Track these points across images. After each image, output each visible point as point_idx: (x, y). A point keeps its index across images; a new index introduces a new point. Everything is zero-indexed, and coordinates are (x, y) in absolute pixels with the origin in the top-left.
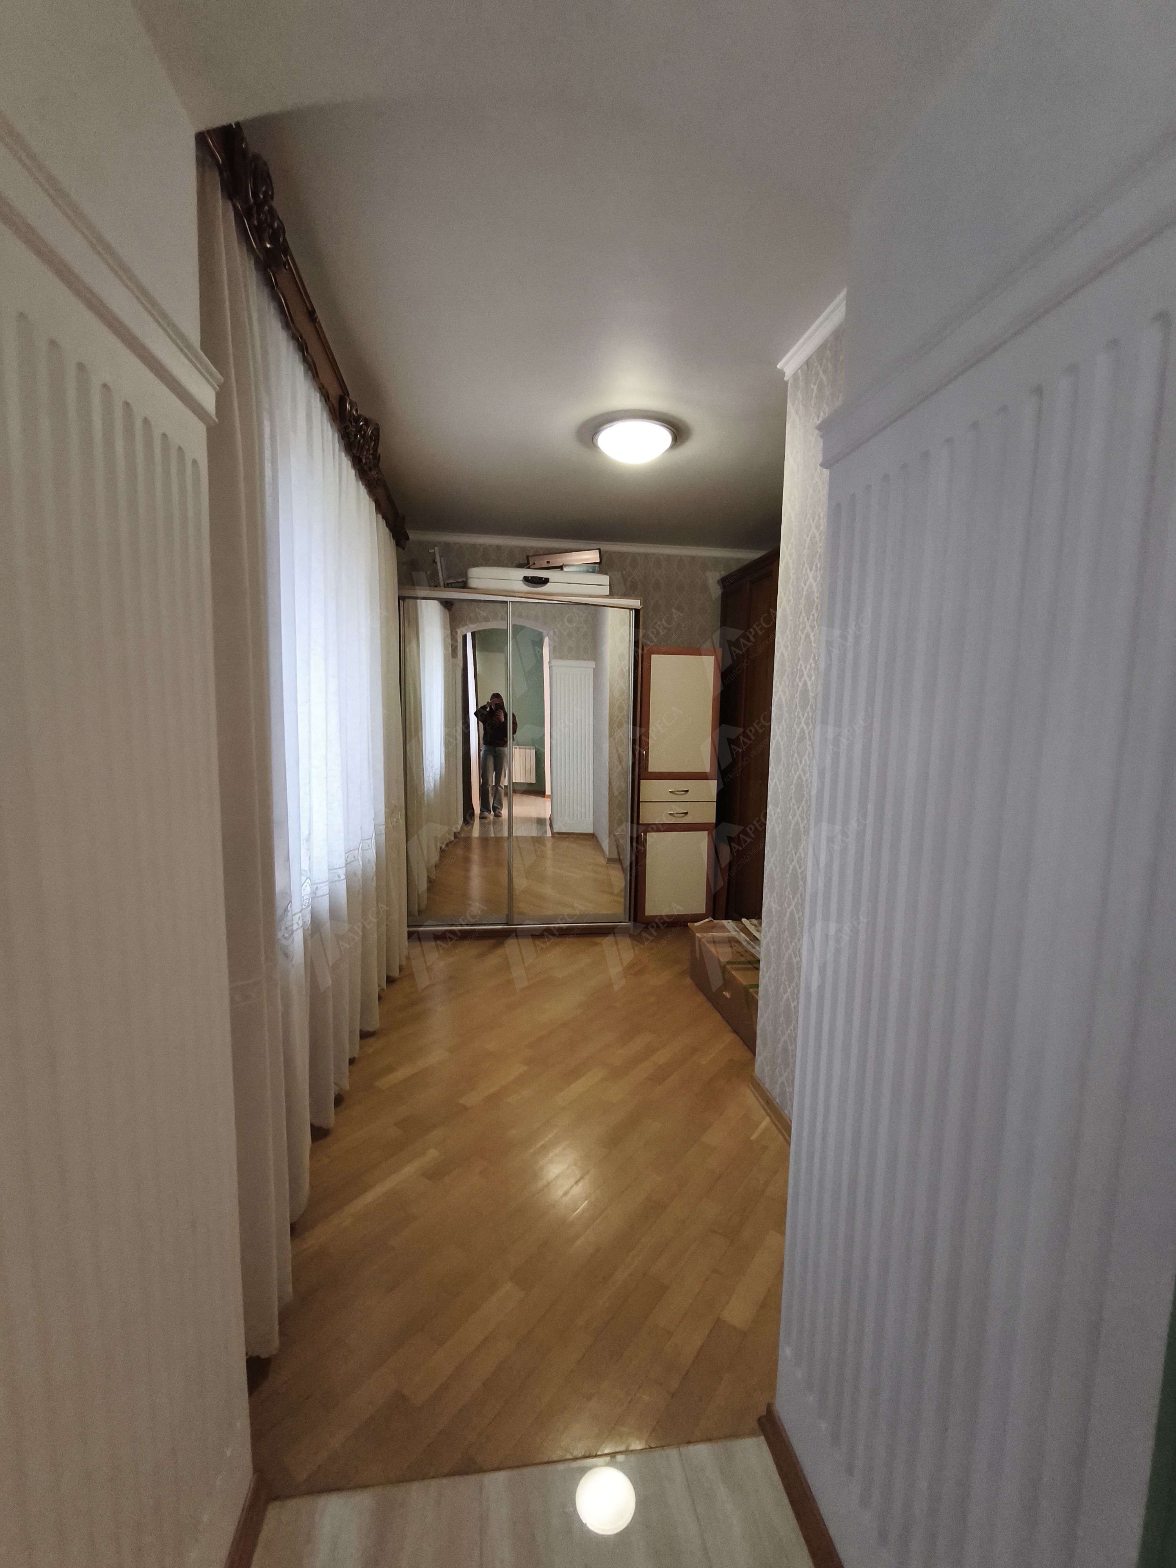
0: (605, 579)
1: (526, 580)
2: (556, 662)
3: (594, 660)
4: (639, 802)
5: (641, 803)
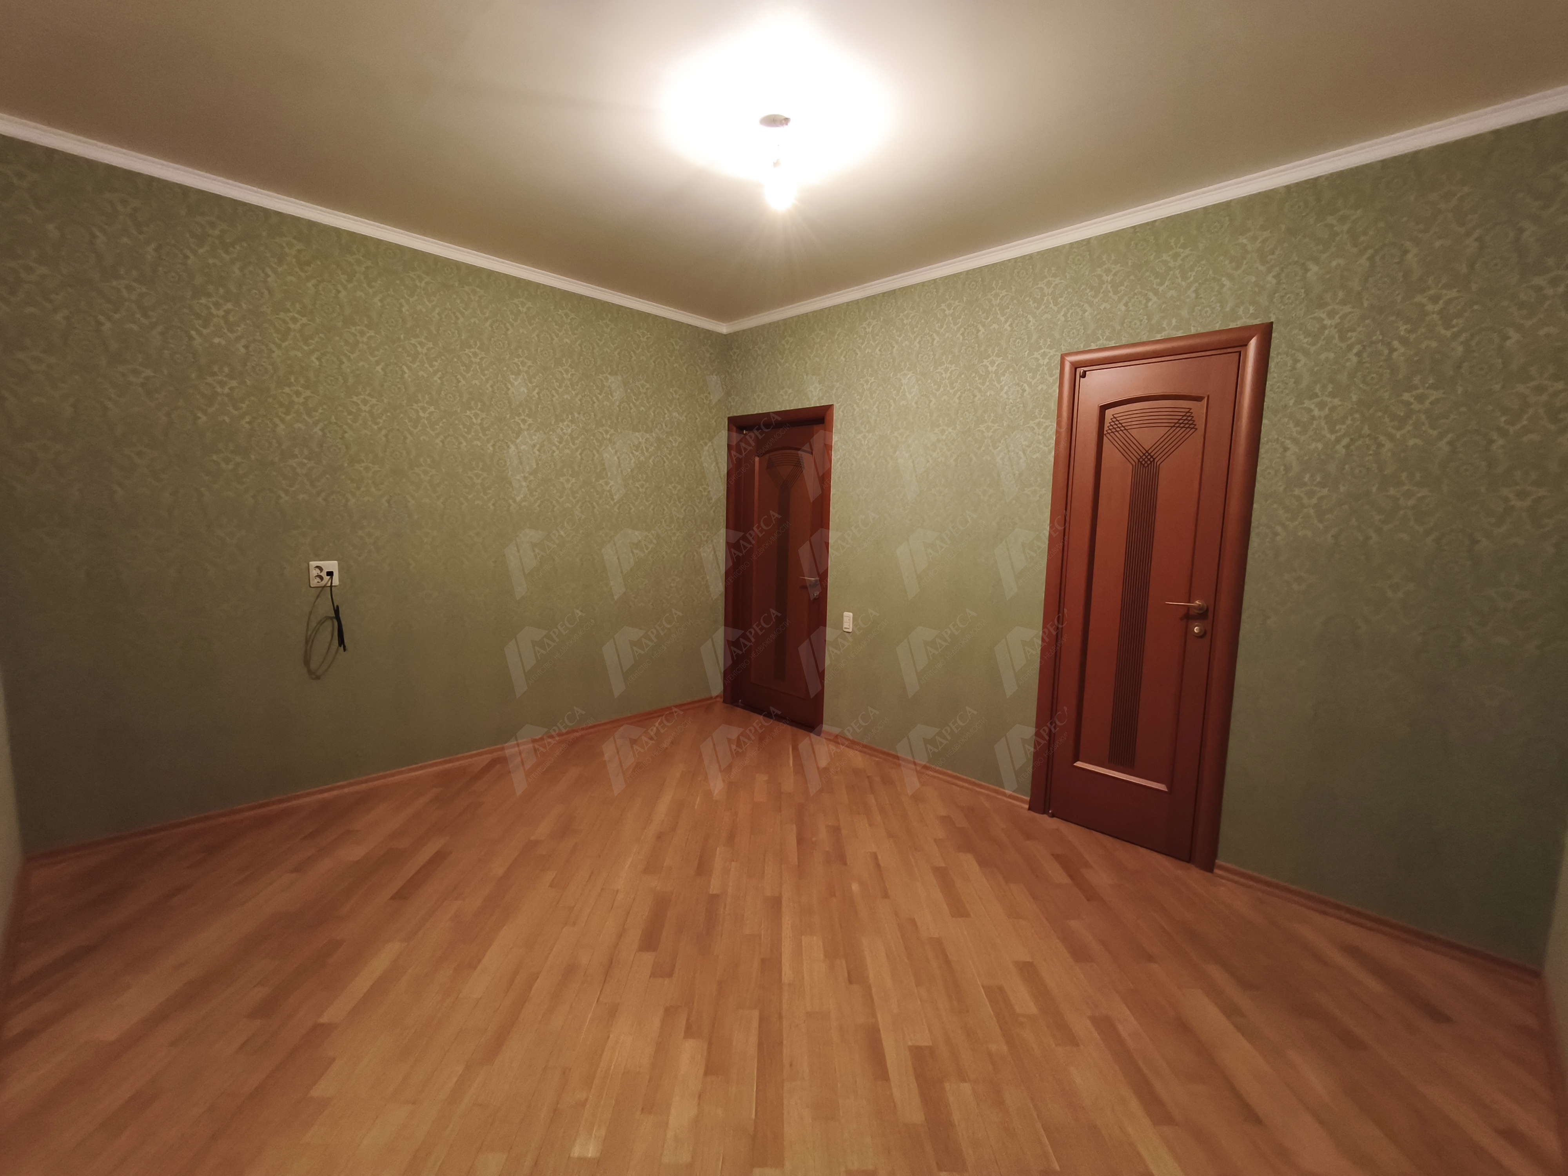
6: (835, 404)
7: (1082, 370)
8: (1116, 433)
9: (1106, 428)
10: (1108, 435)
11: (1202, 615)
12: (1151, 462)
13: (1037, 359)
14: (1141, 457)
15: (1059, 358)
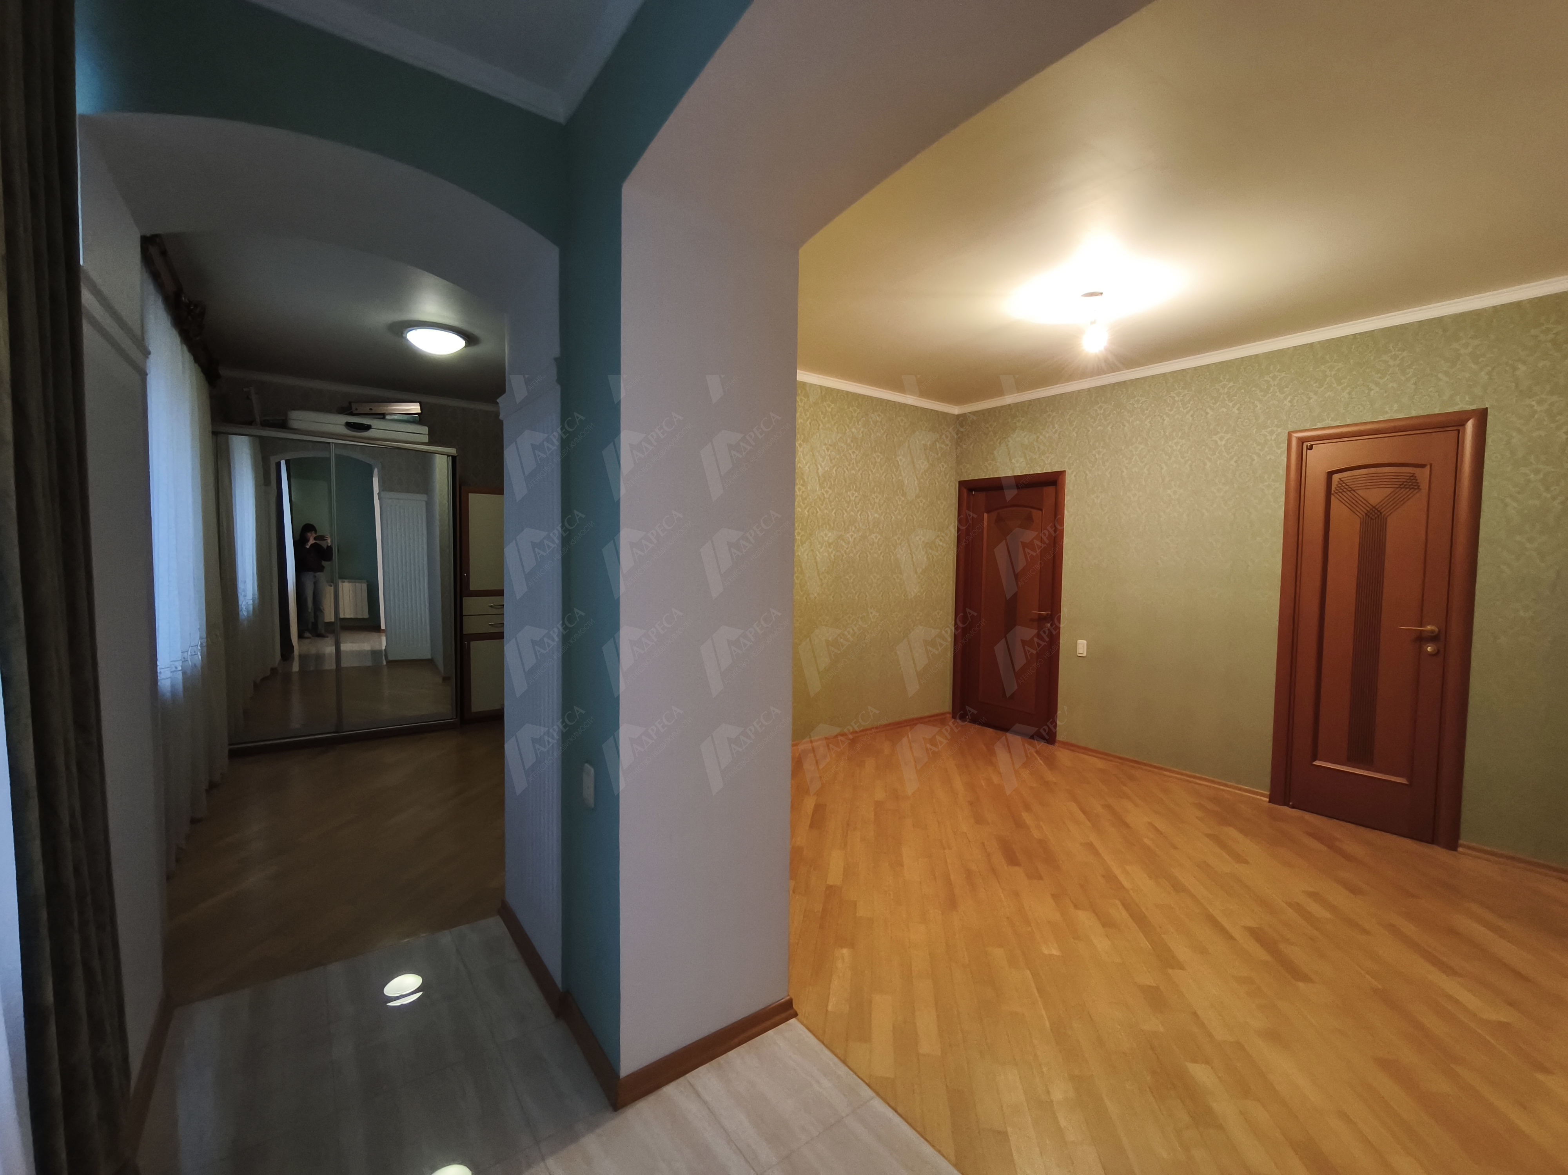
0: (425, 430)
1: (348, 425)
2: (386, 495)
3: (427, 494)
4: (462, 616)
5: (464, 617)
6: (1067, 470)
7: (1309, 444)
8: (1344, 493)
9: (1333, 489)
10: (1335, 494)
11: (1434, 638)
12: (1378, 516)
13: (1265, 436)
14: (1368, 512)
15: (1287, 434)
